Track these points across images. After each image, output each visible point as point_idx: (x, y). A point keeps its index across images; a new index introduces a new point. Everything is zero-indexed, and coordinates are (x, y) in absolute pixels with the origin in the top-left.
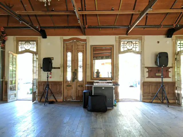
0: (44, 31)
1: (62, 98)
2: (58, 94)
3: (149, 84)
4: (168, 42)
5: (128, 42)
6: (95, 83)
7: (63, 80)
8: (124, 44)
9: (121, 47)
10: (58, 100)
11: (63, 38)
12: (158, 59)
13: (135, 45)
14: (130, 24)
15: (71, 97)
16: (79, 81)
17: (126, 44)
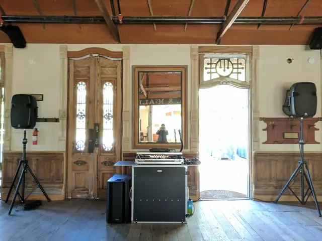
0: (17, 28)
1: (63, 192)
2: (53, 182)
3: (271, 158)
4: (312, 61)
5: (220, 60)
6: (138, 158)
7: (65, 150)
8: (211, 64)
9: (205, 71)
10: (53, 198)
11: (67, 49)
12: (293, 99)
13: (235, 66)
14: (226, 13)
15: (85, 189)
16: (104, 151)
17: (216, 64)
